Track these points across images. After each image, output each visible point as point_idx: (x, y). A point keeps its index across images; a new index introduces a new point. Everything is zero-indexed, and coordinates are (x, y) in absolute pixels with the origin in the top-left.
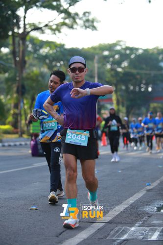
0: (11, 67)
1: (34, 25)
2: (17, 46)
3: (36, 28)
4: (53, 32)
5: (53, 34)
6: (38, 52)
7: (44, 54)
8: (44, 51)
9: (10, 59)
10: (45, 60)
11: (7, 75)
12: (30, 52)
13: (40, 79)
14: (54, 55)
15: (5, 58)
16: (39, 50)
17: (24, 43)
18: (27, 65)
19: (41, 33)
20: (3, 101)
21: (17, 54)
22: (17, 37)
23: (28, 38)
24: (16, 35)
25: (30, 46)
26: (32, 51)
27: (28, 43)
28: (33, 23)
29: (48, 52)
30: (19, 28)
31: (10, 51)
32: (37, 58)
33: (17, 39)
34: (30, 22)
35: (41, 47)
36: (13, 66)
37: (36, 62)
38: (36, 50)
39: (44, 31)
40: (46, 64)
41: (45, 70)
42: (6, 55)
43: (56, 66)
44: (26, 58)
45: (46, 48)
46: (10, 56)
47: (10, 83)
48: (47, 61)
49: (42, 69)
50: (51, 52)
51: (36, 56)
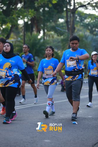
0: (65, 32)
1: (80, 3)
2: (69, 18)
3: (82, 6)
4: (93, 8)
5: (93, 9)
6: (83, 22)
7: (87, 23)
8: (87, 21)
9: (65, 26)
10: (88, 27)
11: (62, 37)
12: (78, 21)
13: (84, 39)
14: (93, 24)
15: (61, 25)
16: (84, 20)
17: (74, 16)
18: (76, 31)
19: (85, 9)
20: (60, 54)
21: (69, 23)
22: (69, 11)
23: (76, 12)
24: (68, 10)
25: (78, 17)
26: (79, 21)
27: (76, 15)
28: (80, 2)
29: (90, 21)
30: (71, 6)
31: (65, 21)
32: (82, 26)
33: (69, 13)
34: (78, 2)
35: (85, 18)
36: (67, 31)
37: (81, 28)
38: (82, 20)
39: (87, 8)
40: (89, 29)
41: (88, 33)
42: (62, 23)
43: (95, 31)
44: (75, 26)
45: (89, 19)
46: (64, 25)
47: (64, 43)
48: (90, 28)
49: (86, 33)
50: (92, 21)
51: (82, 24)
